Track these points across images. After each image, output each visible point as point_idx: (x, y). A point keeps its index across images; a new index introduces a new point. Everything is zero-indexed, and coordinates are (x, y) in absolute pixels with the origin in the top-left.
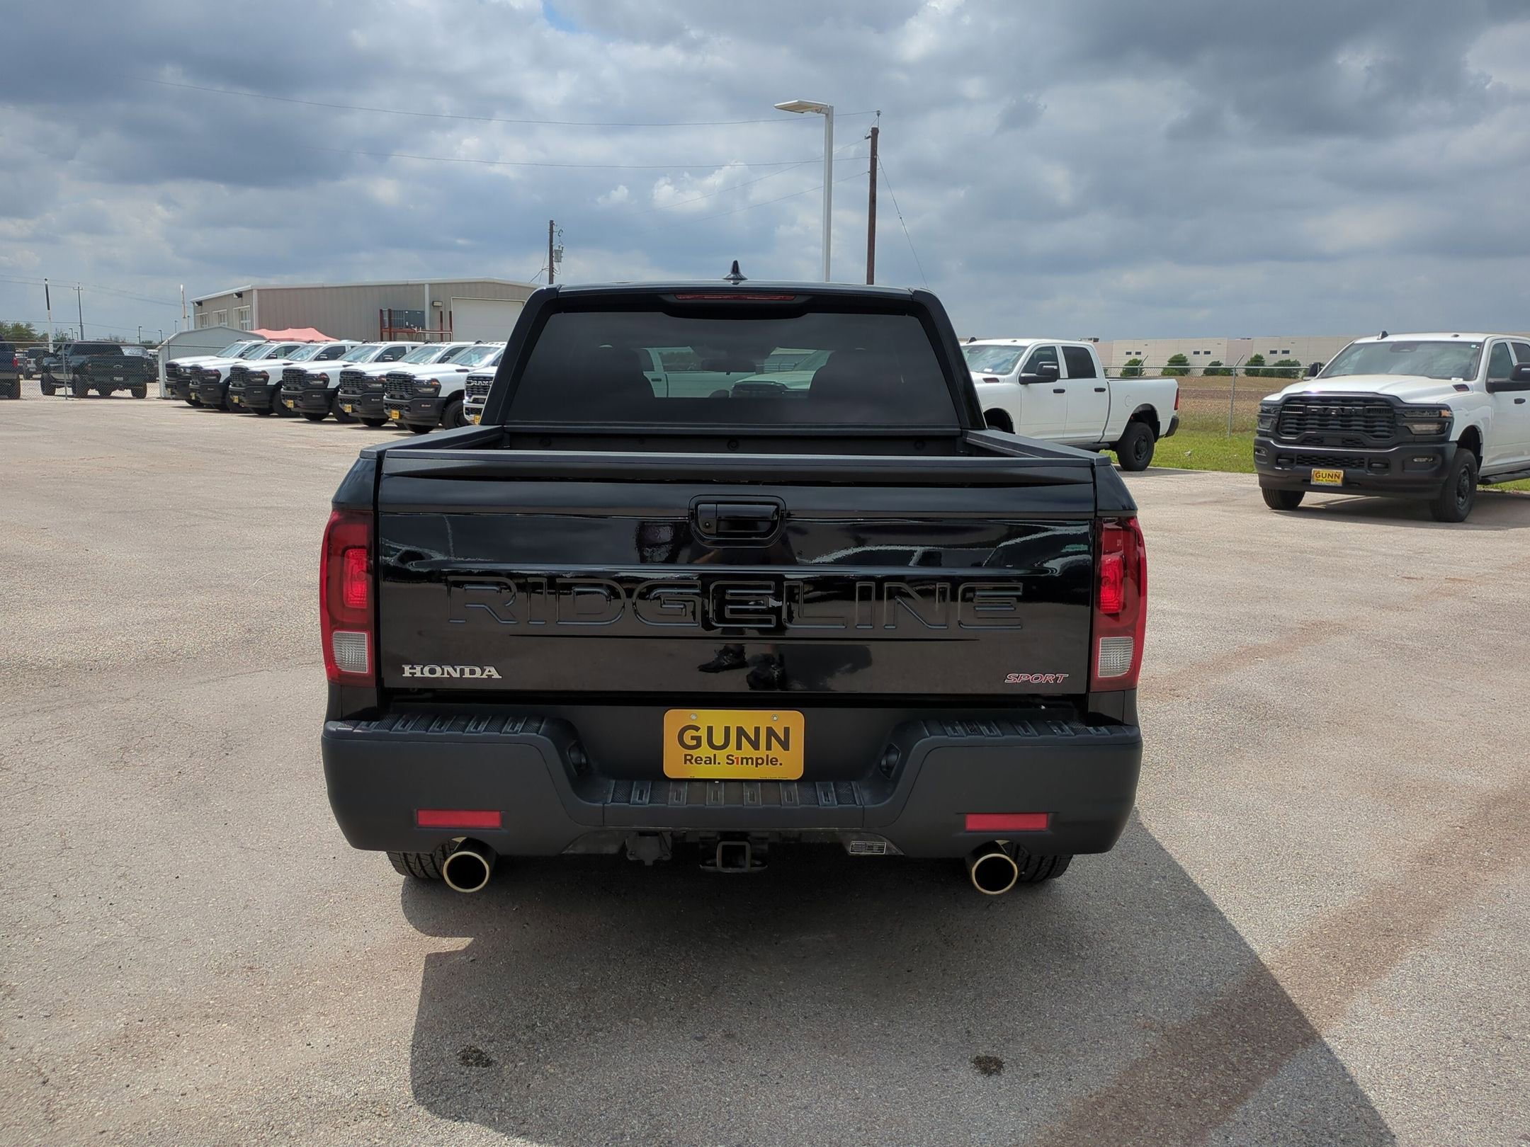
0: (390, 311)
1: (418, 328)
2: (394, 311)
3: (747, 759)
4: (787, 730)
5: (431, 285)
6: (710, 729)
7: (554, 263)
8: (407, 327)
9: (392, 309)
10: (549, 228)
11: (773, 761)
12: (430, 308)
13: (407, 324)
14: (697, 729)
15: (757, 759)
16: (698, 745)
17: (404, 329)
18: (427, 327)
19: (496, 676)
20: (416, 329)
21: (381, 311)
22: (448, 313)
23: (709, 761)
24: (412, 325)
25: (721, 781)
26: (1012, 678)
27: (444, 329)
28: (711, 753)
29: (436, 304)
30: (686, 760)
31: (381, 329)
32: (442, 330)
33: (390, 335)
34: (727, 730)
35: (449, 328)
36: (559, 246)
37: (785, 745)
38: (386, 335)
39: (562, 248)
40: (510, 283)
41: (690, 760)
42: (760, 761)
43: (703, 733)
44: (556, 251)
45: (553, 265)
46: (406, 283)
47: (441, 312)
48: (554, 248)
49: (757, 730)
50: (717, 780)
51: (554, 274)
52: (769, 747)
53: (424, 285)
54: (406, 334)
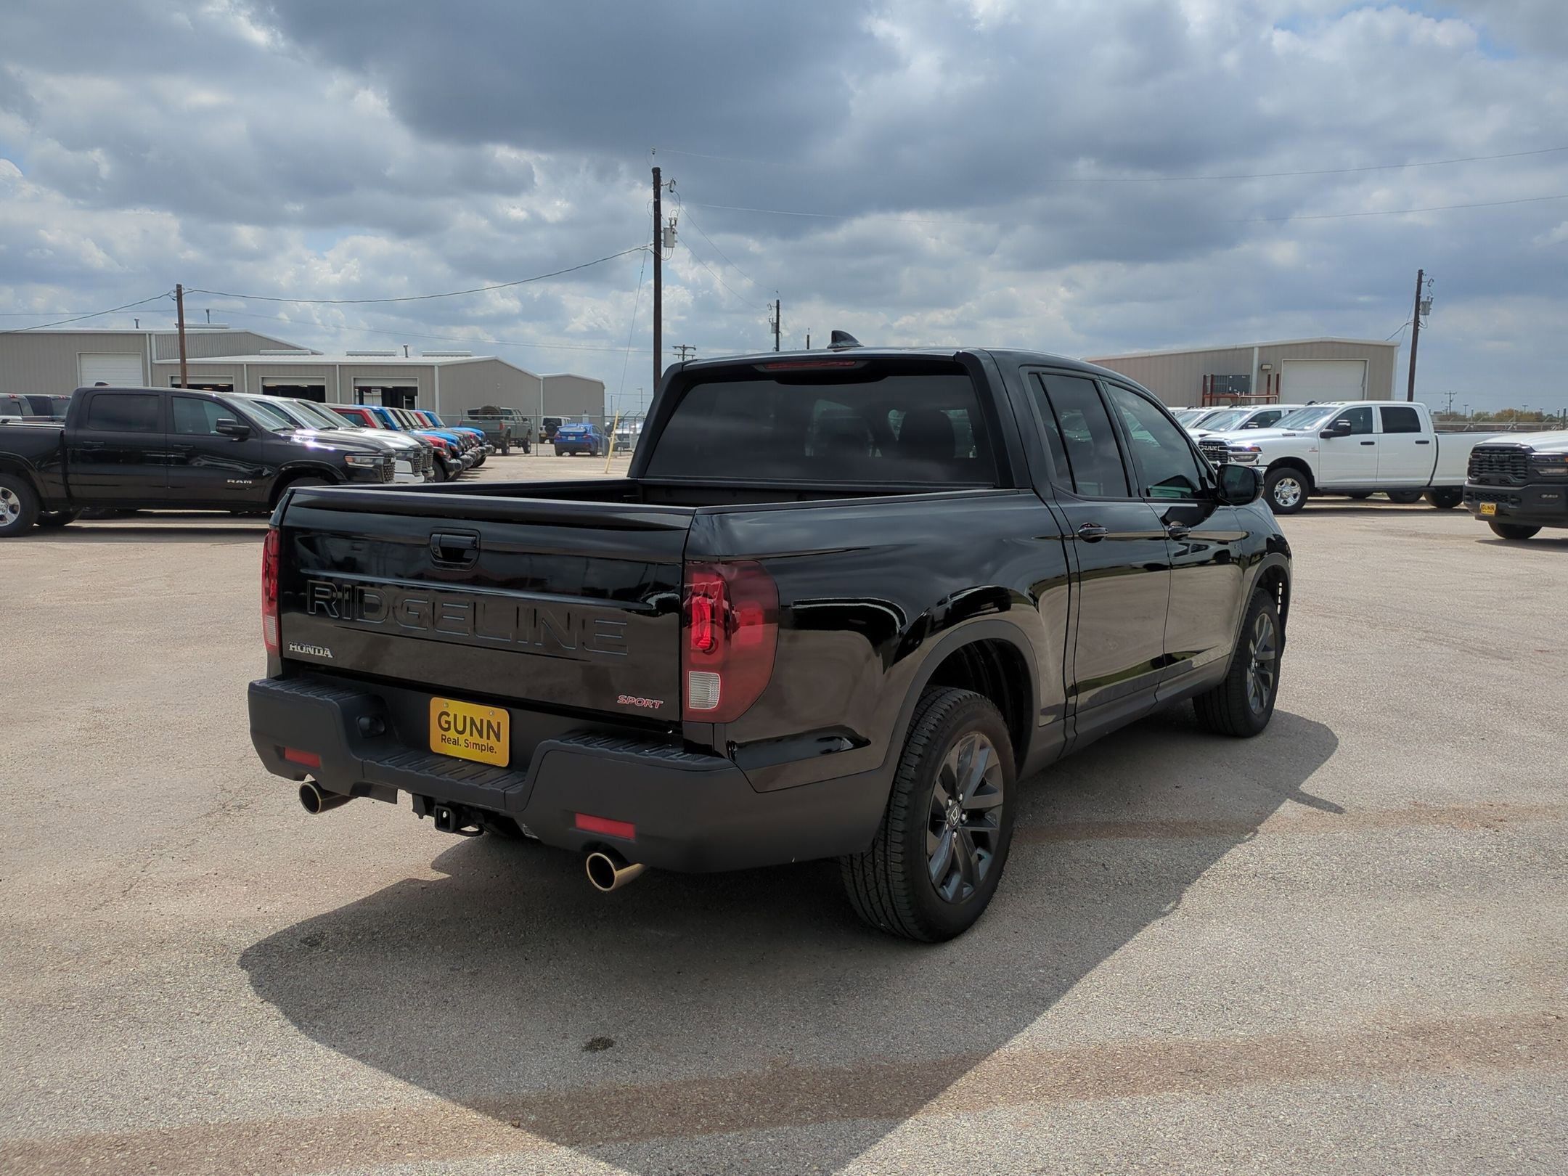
0: (1212, 376)
1: (1241, 393)
2: (1218, 376)
3: (476, 744)
4: (499, 724)
5: (1261, 348)
6: (455, 716)
7: (1420, 316)
8: (1230, 392)
9: (1214, 374)
10: (1417, 278)
11: (491, 749)
12: (1258, 371)
13: (1230, 389)
14: (448, 715)
15: (482, 745)
16: (448, 729)
17: (1227, 395)
18: (1253, 392)
19: (330, 656)
20: (1238, 394)
21: (1205, 377)
22: (1276, 376)
23: (456, 742)
24: (1235, 390)
25: (464, 760)
26: (622, 699)
27: (1271, 393)
28: (456, 736)
29: (1264, 367)
30: (442, 739)
31: (1203, 395)
32: (1268, 393)
33: (1211, 400)
34: (465, 718)
35: (1275, 391)
36: (1428, 298)
37: (498, 737)
38: (1207, 400)
39: (1432, 299)
40: (1359, 342)
41: (445, 740)
42: (483, 748)
43: (451, 719)
44: (1423, 303)
45: (1418, 318)
46: (1234, 347)
47: (1269, 376)
48: (1421, 300)
49: (482, 721)
50: (460, 759)
51: (1419, 328)
52: (488, 738)
53: (1253, 348)
54: (1229, 399)
